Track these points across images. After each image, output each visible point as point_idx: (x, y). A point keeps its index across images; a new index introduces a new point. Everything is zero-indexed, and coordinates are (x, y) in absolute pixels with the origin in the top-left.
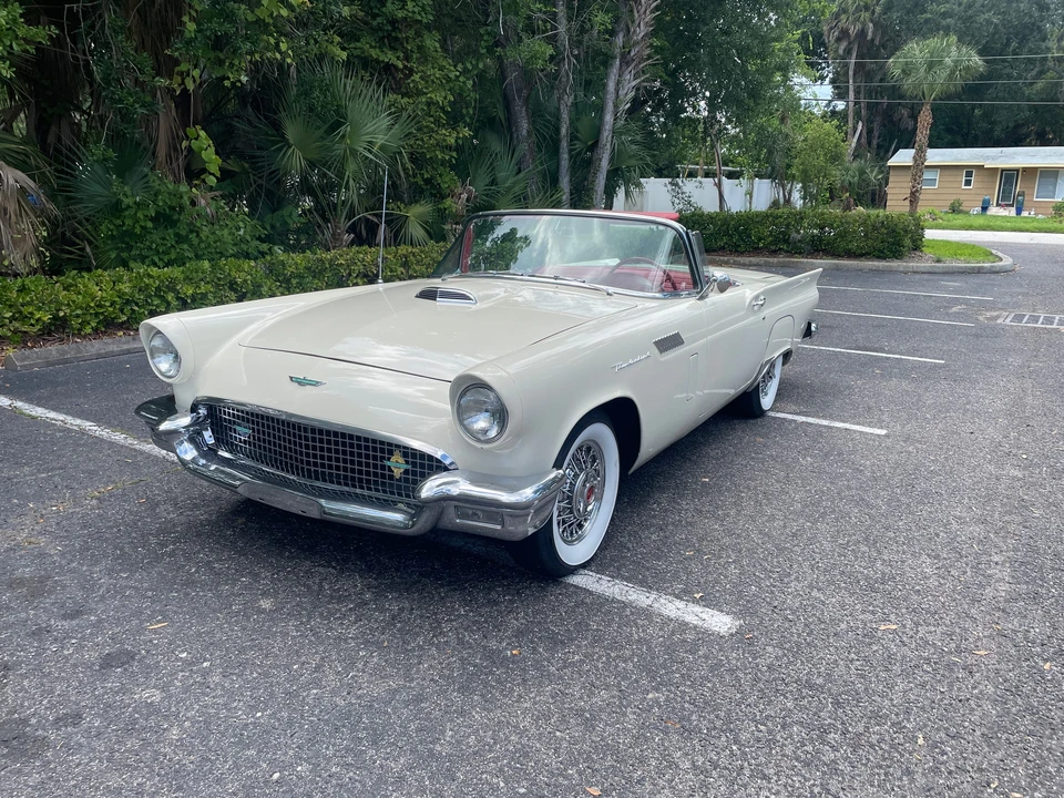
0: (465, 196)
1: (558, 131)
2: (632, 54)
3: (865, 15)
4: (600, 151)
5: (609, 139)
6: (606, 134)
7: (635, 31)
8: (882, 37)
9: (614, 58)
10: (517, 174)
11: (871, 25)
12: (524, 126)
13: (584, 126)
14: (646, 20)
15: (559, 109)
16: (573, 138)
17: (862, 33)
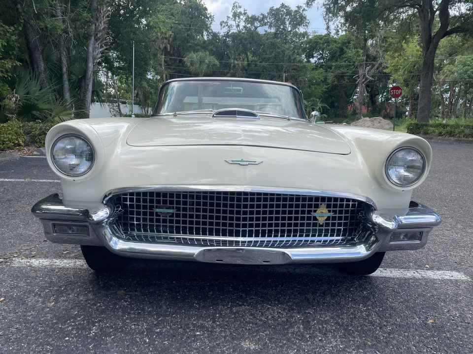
0: (14, 99)
1: (61, 69)
2: (99, 36)
3: (165, 41)
4: (87, 81)
5: (92, 74)
6: (90, 73)
7: (99, 25)
8: (173, 51)
9: (91, 36)
10: (40, 90)
11: (169, 45)
12: (42, 65)
13: (77, 67)
14: (105, 20)
15: (60, 58)
16: (70, 73)
17: (166, 48)
